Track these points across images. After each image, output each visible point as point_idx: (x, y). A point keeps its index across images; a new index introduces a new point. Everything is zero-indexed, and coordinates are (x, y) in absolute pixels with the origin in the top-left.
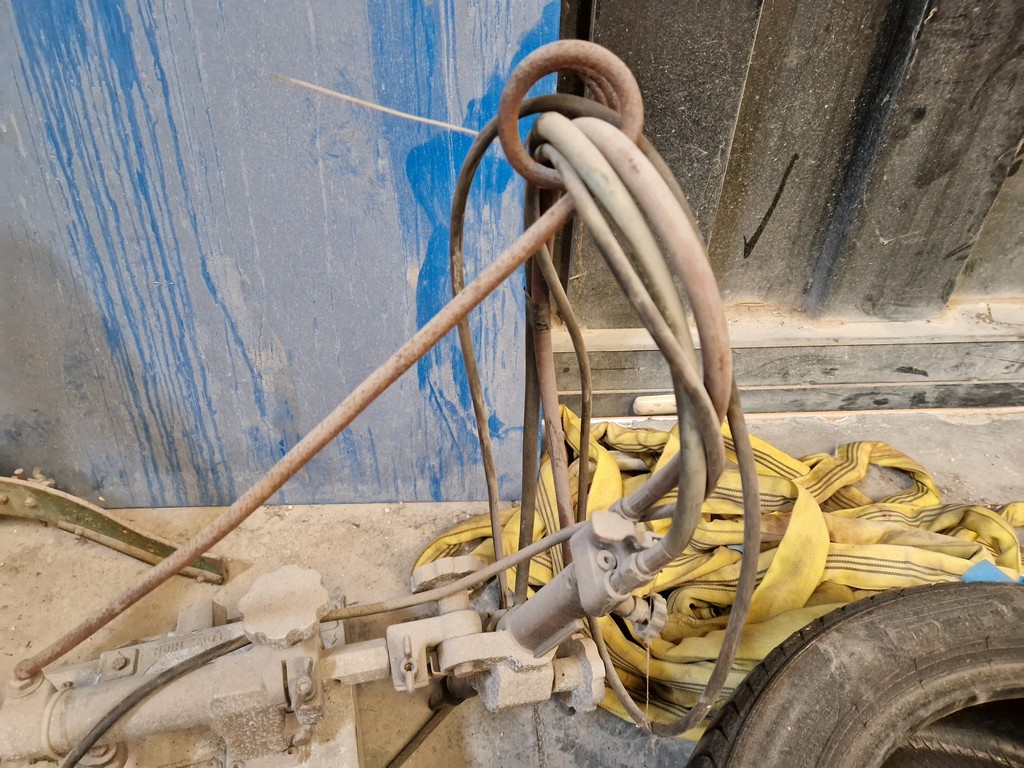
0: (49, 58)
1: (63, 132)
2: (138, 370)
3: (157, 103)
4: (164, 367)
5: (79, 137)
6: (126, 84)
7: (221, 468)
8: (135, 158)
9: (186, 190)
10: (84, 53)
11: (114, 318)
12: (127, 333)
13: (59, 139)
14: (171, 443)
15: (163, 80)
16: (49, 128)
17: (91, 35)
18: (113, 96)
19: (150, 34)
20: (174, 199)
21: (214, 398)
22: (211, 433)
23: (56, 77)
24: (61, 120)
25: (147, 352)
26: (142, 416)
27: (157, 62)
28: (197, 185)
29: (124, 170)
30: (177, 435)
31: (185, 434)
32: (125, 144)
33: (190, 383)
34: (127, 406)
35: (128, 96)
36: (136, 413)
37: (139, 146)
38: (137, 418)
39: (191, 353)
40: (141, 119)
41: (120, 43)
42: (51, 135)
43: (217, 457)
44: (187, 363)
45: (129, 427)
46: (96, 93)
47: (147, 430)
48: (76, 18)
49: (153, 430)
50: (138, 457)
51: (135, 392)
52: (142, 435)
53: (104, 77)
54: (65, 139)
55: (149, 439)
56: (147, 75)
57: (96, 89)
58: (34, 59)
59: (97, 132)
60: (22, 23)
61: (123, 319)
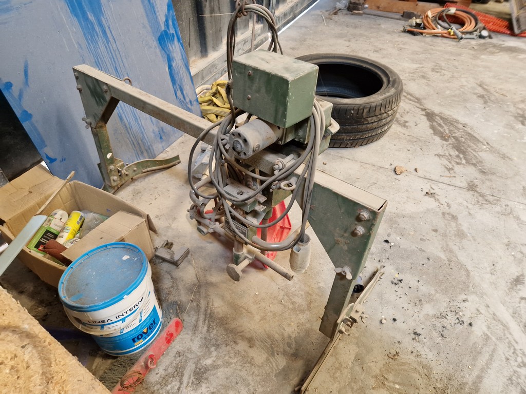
0: (92, 42)
1: (99, 62)
2: (128, 126)
3: (114, 46)
4: (133, 123)
5: (102, 61)
6: (108, 43)
7: (150, 147)
8: (114, 63)
9: (124, 67)
10: (98, 38)
11: (120, 112)
12: (123, 115)
13: (98, 64)
14: (139, 145)
15: (114, 39)
16: (96, 62)
17: (98, 33)
18: (106, 47)
19: (109, 28)
20: (123, 70)
21: (143, 125)
22: (146, 138)
23: (94, 47)
24: (98, 59)
25: (128, 119)
26: (132, 140)
27: (112, 35)
28: (126, 65)
29: (113, 68)
30: (140, 142)
31: (141, 141)
32: (111, 59)
33: (138, 123)
34: (128, 139)
35: (109, 46)
36: (130, 139)
37: (114, 59)
38: (131, 142)
39: (136, 115)
40: (112, 51)
41: (104, 32)
42: (97, 64)
43: (149, 144)
44: (136, 118)
45: (130, 145)
46: (103, 48)
47: (134, 144)
48: (95, 29)
49: (135, 143)
50: (134, 154)
51: (129, 133)
52: (133, 146)
53: (103, 43)
54: (100, 64)
55: (135, 147)
56: (111, 39)
57: (102, 47)
58: (89, 44)
59: (105, 58)
60: (85, 35)
61: (121, 112)
